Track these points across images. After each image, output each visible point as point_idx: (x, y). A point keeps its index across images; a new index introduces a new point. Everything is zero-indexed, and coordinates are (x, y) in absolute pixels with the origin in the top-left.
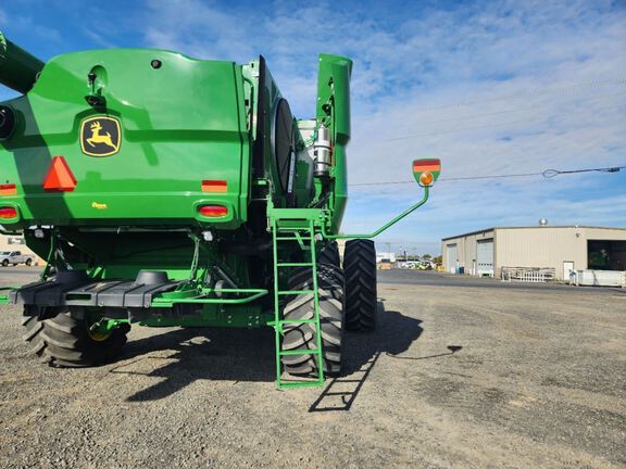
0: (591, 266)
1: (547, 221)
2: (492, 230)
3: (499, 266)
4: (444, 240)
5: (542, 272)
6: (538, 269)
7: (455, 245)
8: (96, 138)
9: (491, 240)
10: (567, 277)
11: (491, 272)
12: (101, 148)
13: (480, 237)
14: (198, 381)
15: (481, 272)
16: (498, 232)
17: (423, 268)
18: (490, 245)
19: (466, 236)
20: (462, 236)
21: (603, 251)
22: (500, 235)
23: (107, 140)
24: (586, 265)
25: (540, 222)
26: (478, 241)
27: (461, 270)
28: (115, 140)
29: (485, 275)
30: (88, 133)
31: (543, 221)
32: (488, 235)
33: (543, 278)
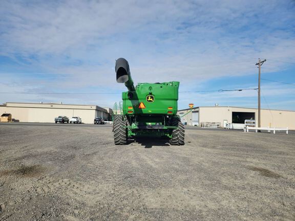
0: (233, 122)
2: (198, 108)
3: (200, 122)
6: (215, 123)
7: (183, 113)
8: (149, 99)
9: (198, 112)
10: (225, 126)
11: (197, 124)
12: (150, 101)
13: (193, 110)
14: (153, 147)
15: (194, 124)
16: (200, 108)
18: (197, 113)
19: (188, 109)
21: (238, 116)
22: (201, 110)
23: (152, 99)
24: (231, 121)
26: (193, 112)
28: (153, 99)
30: (148, 98)
31: (217, 105)
32: (196, 110)
33: (217, 126)
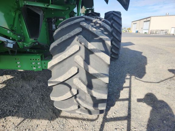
1: (168, 14)
2: (150, 17)
3: (150, 30)
4: (132, 22)
5: (165, 31)
6: (163, 30)
7: (136, 23)
9: (149, 21)
10: (173, 33)
11: (147, 32)
13: (145, 20)
17: (124, 31)
19: (140, 20)
20: (139, 20)
22: (152, 19)
25: (166, 14)
26: (144, 22)
27: (137, 32)
29: (145, 33)
31: (167, 14)
32: (148, 19)
33: (165, 33)
